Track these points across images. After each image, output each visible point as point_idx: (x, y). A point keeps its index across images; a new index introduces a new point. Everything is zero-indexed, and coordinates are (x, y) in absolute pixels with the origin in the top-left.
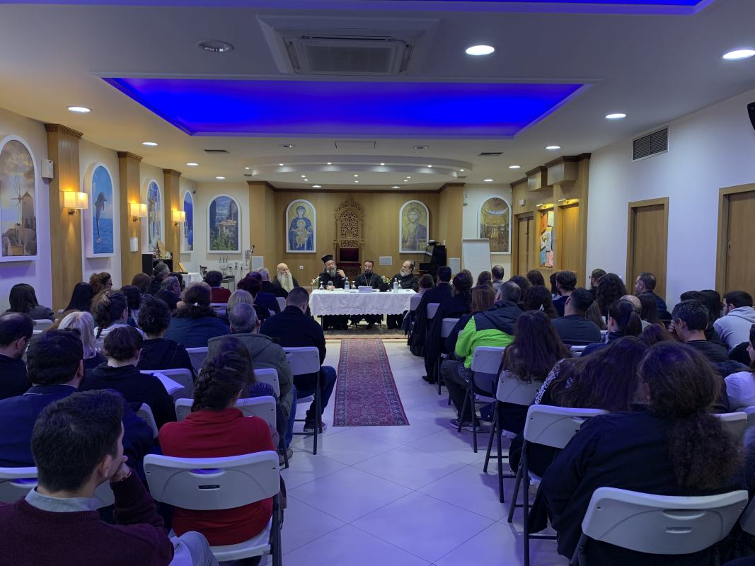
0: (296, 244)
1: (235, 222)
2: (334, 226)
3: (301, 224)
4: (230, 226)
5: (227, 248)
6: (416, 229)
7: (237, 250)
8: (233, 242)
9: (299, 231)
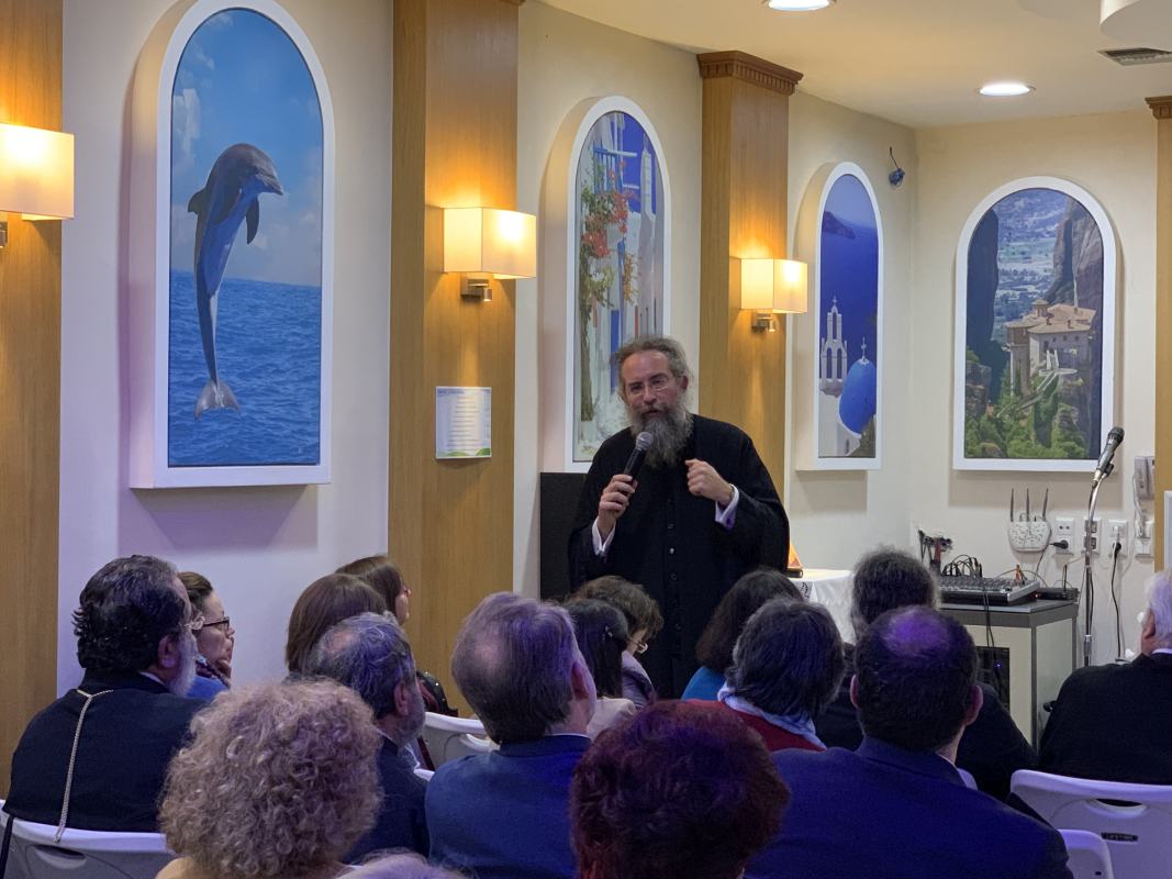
8: (1075, 415)
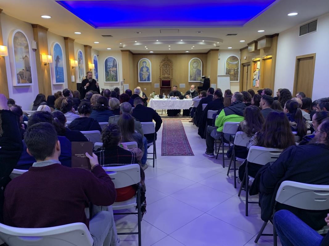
0: (143, 79)
1: (116, 69)
2: (159, 70)
3: (145, 69)
4: (114, 71)
5: (113, 81)
6: (196, 71)
7: (117, 81)
9: (144, 73)
